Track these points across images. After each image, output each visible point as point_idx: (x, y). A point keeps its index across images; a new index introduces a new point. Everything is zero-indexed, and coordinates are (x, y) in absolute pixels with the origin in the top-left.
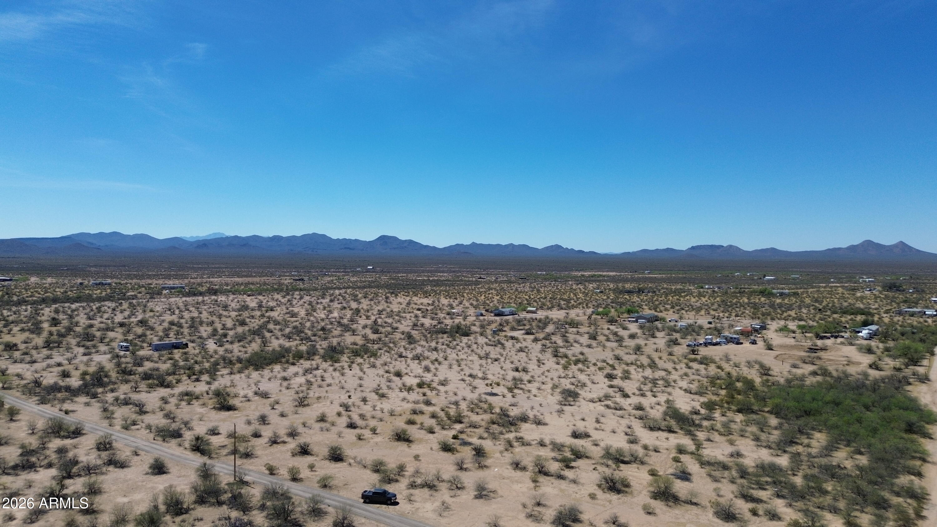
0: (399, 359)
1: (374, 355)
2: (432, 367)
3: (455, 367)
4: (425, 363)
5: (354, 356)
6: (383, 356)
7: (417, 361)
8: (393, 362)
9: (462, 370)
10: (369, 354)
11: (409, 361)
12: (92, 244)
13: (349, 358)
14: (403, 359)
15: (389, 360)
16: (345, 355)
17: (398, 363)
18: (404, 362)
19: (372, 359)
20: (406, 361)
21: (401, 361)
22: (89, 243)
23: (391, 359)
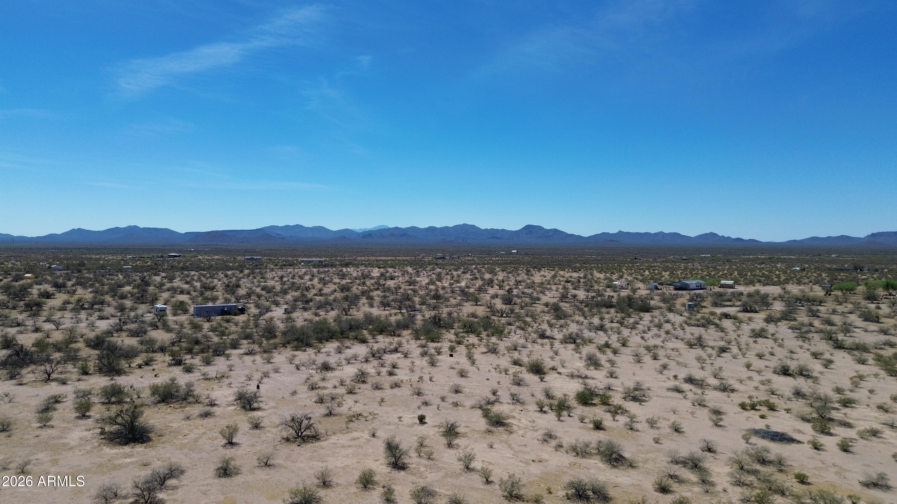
0: (540, 341)
1: (499, 332)
2: (603, 358)
3: (647, 358)
4: (587, 350)
5: (467, 332)
6: (512, 334)
7: (573, 346)
8: (529, 345)
9: (665, 367)
10: (490, 331)
11: (557, 345)
12: (279, 235)
13: (456, 334)
14: (547, 340)
15: (522, 341)
16: (452, 331)
17: (537, 347)
18: (548, 347)
19: (494, 339)
20: (552, 345)
21: (542, 345)
22: (277, 234)
23: (526, 340)
